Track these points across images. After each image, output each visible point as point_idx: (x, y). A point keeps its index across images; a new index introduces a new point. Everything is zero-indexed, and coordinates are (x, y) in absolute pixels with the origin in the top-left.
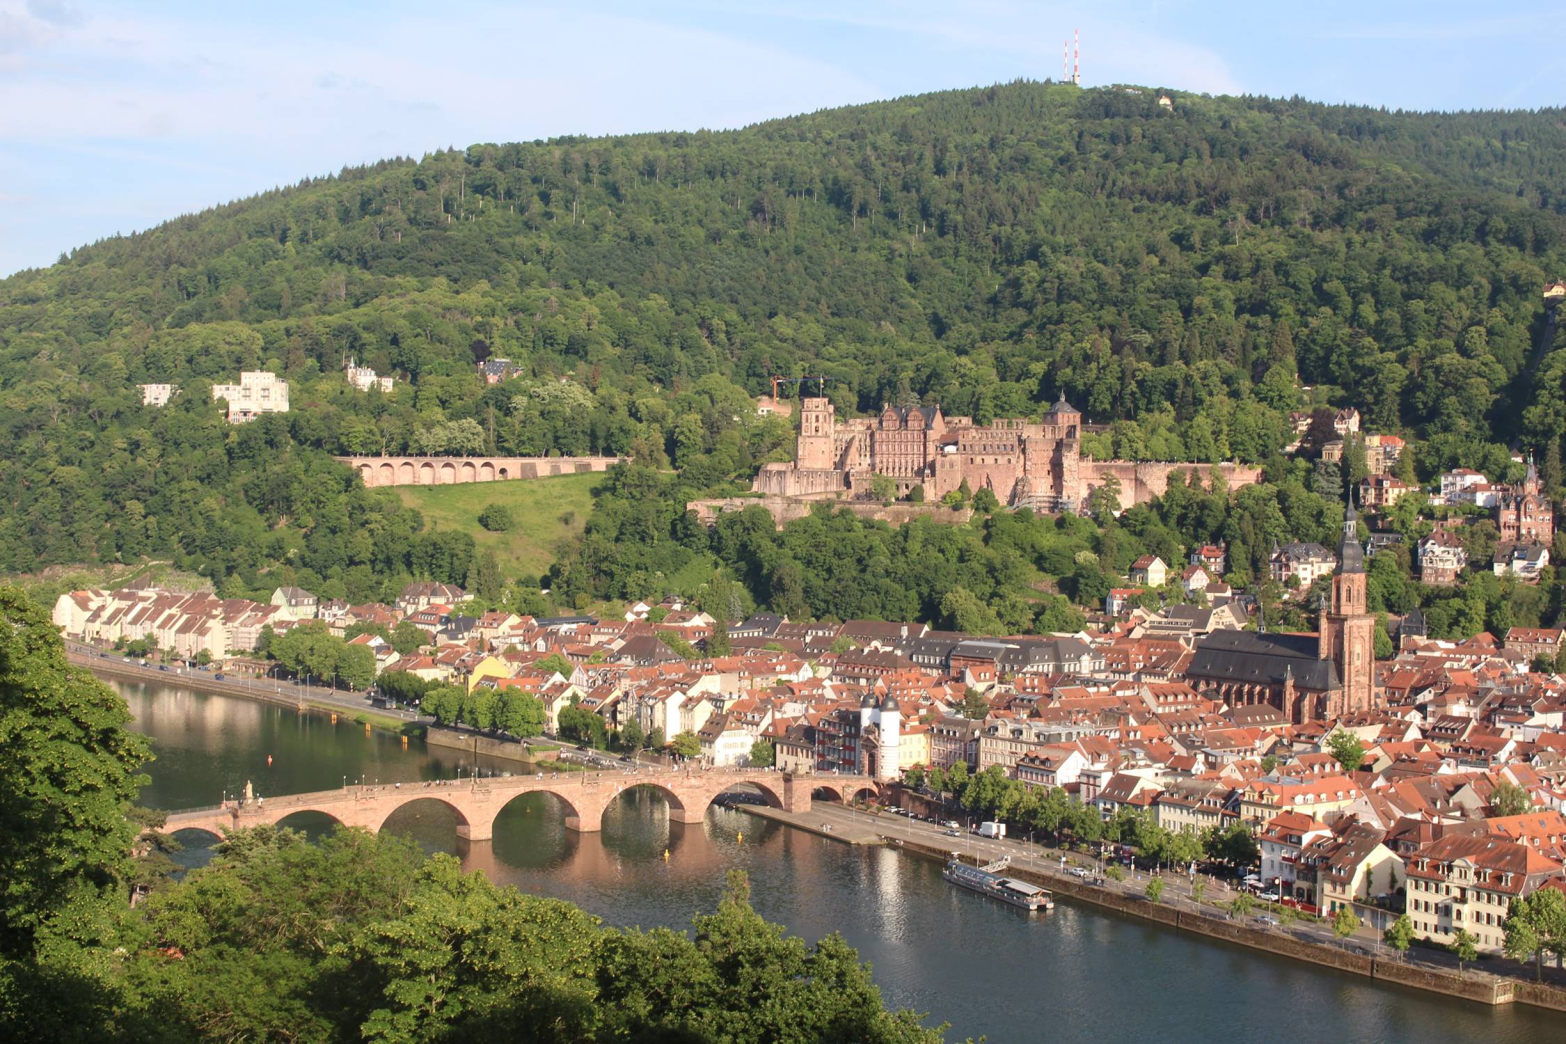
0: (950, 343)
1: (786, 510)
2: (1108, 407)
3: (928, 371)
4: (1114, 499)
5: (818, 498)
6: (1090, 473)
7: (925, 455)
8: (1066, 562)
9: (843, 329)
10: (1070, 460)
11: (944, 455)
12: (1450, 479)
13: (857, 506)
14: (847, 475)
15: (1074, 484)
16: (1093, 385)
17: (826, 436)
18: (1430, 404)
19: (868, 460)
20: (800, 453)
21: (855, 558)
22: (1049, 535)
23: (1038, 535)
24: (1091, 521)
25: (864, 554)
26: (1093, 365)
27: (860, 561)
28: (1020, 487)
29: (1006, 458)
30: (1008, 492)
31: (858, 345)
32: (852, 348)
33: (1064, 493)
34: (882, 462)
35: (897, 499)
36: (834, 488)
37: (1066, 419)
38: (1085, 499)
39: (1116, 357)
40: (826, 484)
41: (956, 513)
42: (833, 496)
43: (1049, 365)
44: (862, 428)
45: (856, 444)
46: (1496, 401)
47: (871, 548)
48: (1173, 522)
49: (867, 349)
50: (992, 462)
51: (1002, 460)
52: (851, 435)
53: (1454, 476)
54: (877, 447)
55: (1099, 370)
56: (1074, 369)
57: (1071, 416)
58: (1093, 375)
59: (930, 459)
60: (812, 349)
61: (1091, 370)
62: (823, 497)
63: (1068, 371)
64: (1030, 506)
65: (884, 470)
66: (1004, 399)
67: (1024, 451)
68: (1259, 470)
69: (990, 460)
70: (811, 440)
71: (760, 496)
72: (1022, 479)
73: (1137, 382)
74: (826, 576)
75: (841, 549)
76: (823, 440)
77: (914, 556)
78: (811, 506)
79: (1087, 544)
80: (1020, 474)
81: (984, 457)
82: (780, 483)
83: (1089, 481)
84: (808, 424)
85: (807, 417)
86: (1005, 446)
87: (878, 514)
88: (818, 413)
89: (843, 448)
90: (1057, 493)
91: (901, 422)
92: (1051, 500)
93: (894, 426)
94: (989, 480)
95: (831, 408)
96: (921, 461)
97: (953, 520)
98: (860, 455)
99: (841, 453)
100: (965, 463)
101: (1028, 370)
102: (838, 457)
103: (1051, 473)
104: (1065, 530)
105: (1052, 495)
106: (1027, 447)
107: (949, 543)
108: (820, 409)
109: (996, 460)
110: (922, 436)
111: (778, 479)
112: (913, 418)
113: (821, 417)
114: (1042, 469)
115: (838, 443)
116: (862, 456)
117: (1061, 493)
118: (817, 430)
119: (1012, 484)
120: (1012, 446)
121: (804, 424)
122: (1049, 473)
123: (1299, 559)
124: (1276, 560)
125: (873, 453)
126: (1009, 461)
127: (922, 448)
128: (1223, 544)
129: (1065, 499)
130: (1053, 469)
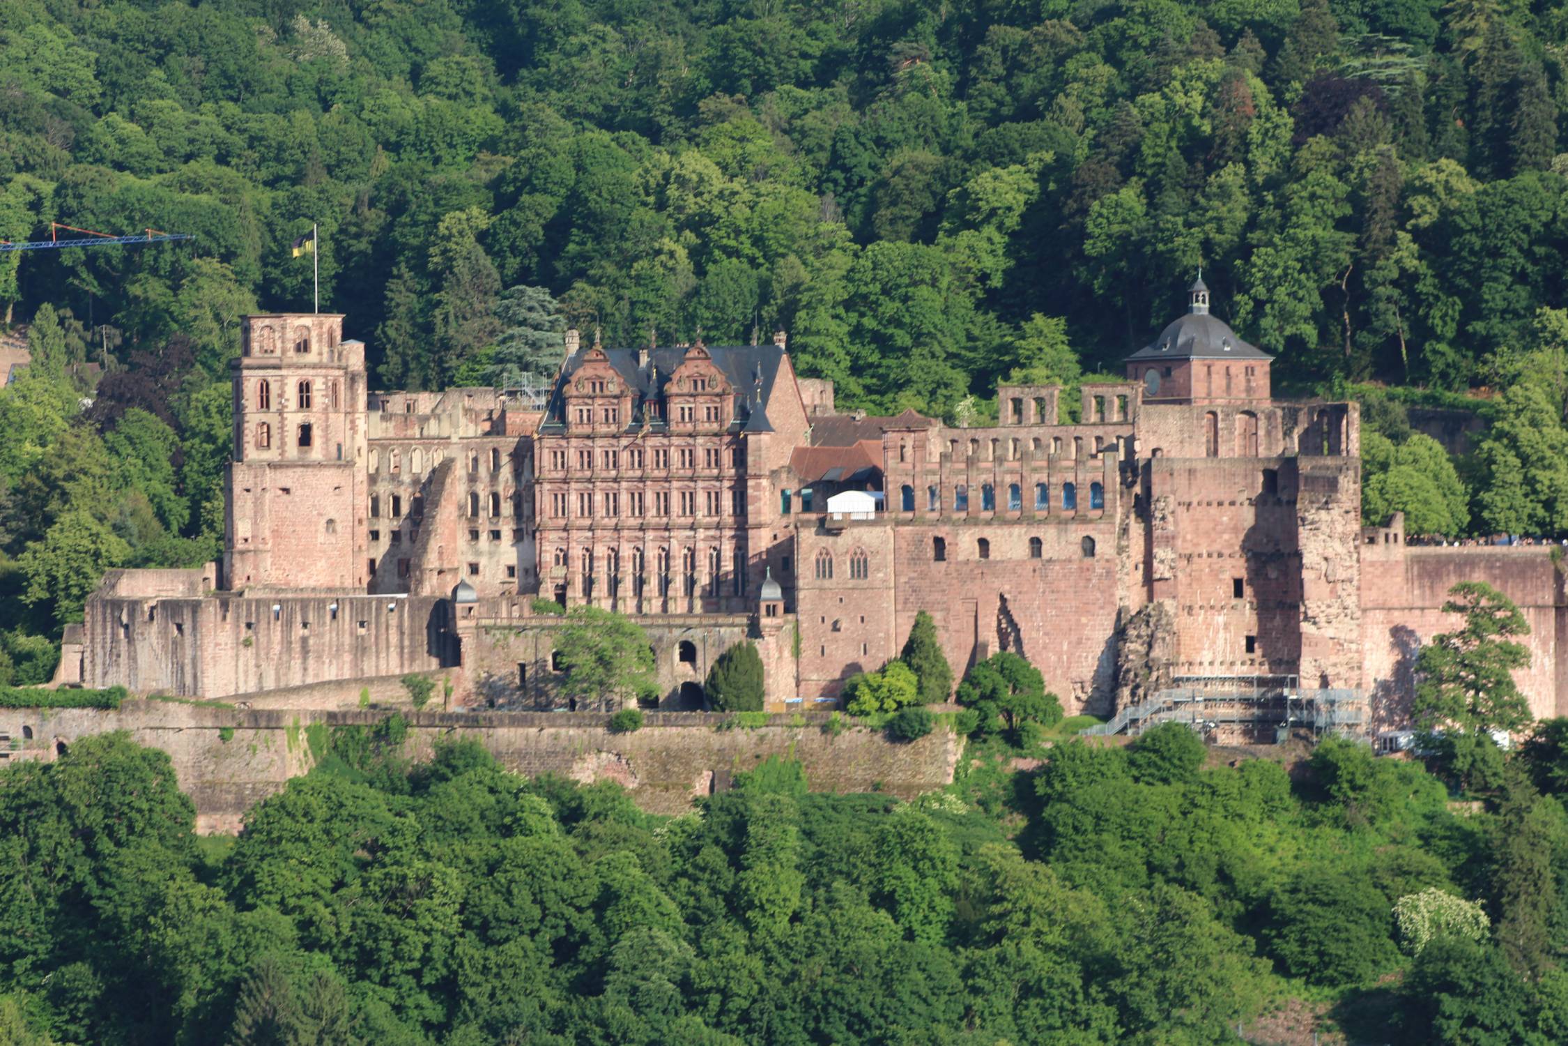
0: (579, 98)
1: (214, 754)
2: (1310, 332)
3: (546, 205)
4: (1504, 684)
5: (332, 703)
6: (1397, 588)
7: (741, 526)
8: (1360, 932)
9: (162, 51)
10: (1327, 538)
11: (827, 528)
14: (442, 612)
15: (1341, 629)
16: (1245, 250)
17: (341, 461)
19: (508, 553)
20: (243, 528)
21: (547, 936)
22: (1269, 831)
23: (1237, 829)
24: (1419, 770)
25: (585, 922)
26: (1231, 175)
27: (564, 950)
28: (1134, 648)
29: (1076, 534)
30: (1088, 664)
31: (231, 108)
32: (209, 122)
33: (1307, 667)
34: (564, 558)
35: (649, 702)
36: (391, 664)
37: (1218, 381)
38: (1384, 687)
39: (1319, 144)
40: (360, 649)
41: (903, 752)
42: (398, 696)
43: (1043, 176)
44: (471, 429)
45: (456, 489)
47: (608, 898)
49: (269, 124)
51: (1060, 543)
52: (438, 458)
54: (545, 499)
55: (1255, 190)
56: (1151, 191)
57: (1238, 367)
58: (1237, 209)
59: (761, 542)
60: (58, 127)
61: (1224, 193)
62: (351, 699)
63: (1130, 195)
64: (1181, 716)
65: (575, 594)
66: (890, 307)
67: (1143, 508)
69: (1009, 543)
70: (286, 478)
71: (104, 703)
72: (1143, 616)
74: (435, 1012)
75: (491, 902)
76: (331, 477)
77: (781, 926)
78: (312, 732)
79: (1433, 862)
80: (1132, 596)
81: (987, 533)
82: (175, 648)
83: (1399, 618)
84: (271, 418)
85: (265, 388)
86: (1070, 489)
87: (592, 762)
88: (307, 374)
89: (405, 508)
90: (1275, 663)
91: (639, 403)
92: (1254, 692)
93: (613, 417)
94: (1011, 622)
95: (355, 353)
96: (728, 550)
97: (897, 777)
98: (475, 535)
99: (395, 525)
100: (915, 560)
101: (964, 195)
102: (385, 542)
103: (1248, 591)
104: (1337, 810)
105: (1256, 673)
106: (1156, 491)
107: (904, 870)
108: (312, 357)
109: (1036, 543)
110: (727, 457)
111: (164, 633)
112: (687, 387)
113: (318, 386)
114: (1215, 574)
115: (384, 489)
116: (484, 537)
117: (1293, 664)
118: (305, 437)
119: (1102, 632)
120: (1099, 489)
121: (254, 418)
122: (1238, 591)
125: (527, 522)
126: (1089, 547)
127: (726, 502)
129: (1309, 689)
130: (1254, 574)
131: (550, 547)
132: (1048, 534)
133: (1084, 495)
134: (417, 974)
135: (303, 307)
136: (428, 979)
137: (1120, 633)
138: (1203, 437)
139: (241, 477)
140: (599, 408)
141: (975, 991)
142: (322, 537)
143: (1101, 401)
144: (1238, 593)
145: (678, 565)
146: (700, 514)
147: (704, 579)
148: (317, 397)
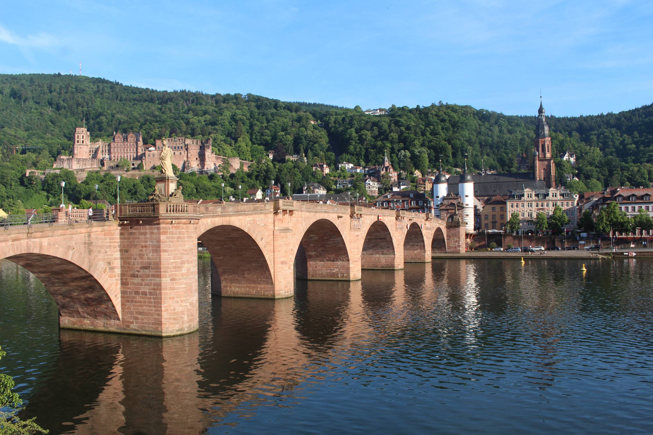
1: (76, 175)
5: (89, 170)
6: (214, 159)
7: (137, 152)
10: (208, 153)
11: (149, 151)
12: (343, 165)
13: (114, 172)
14: (101, 161)
15: (209, 163)
17: (87, 145)
19: (108, 156)
20: (76, 152)
21: (127, 190)
25: (132, 188)
28: (186, 164)
29: (179, 152)
30: (181, 167)
33: (205, 167)
34: (114, 156)
35: (132, 169)
36: (96, 166)
38: (213, 169)
40: (92, 165)
42: (97, 169)
45: (101, 149)
48: (254, 178)
52: (98, 146)
53: (345, 164)
54: (112, 150)
59: (139, 154)
62: (92, 169)
64: (192, 171)
67: (187, 149)
70: (81, 146)
72: (187, 161)
76: (86, 147)
78: (88, 172)
80: (186, 159)
82: (69, 164)
83: (215, 163)
84: (79, 140)
85: (78, 136)
86: (178, 147)
87: (124, 175)
88: (83, 135)
89: (93, 151)
90: (201, 167)
91: (124, 139)
92: (199, 170)
93: (121, 140)
95: (88, 133)
96: (135, 155)
98: (103, 154)
102: (91, 156)
103: (198, 159)
105: (199, 168)
106: (189, 148)
108: (84, 133)
110: (135, 145)
111: (67, 162)
112: (130, 137)
113: (85, 136)
114: (195, 157)
115: (91, 149)
117: (204, 167)
118: (83, 142)
119: (182, 163)
120: (182, 147)
121: (76, 140)
122: (197, 159)
123: (318, 188)
124: (306, 189)
125: (110, 153)
126: (181, 153)
127: (135, 150)
128: (279, 185)
129: (206, 169)
130: (199, 157)
131: (112, 155)
132: (176, 152)
133: (180, 148)
134: (111, 194)
135: (82, 127)
137: (185, 163)
138: (192, 142)
139: (75, 146)
140: (119, 139)
142: (86, 154)
143: (179, 139)
145: (129, 156)
146: (132, 151)
148: (85, 137)
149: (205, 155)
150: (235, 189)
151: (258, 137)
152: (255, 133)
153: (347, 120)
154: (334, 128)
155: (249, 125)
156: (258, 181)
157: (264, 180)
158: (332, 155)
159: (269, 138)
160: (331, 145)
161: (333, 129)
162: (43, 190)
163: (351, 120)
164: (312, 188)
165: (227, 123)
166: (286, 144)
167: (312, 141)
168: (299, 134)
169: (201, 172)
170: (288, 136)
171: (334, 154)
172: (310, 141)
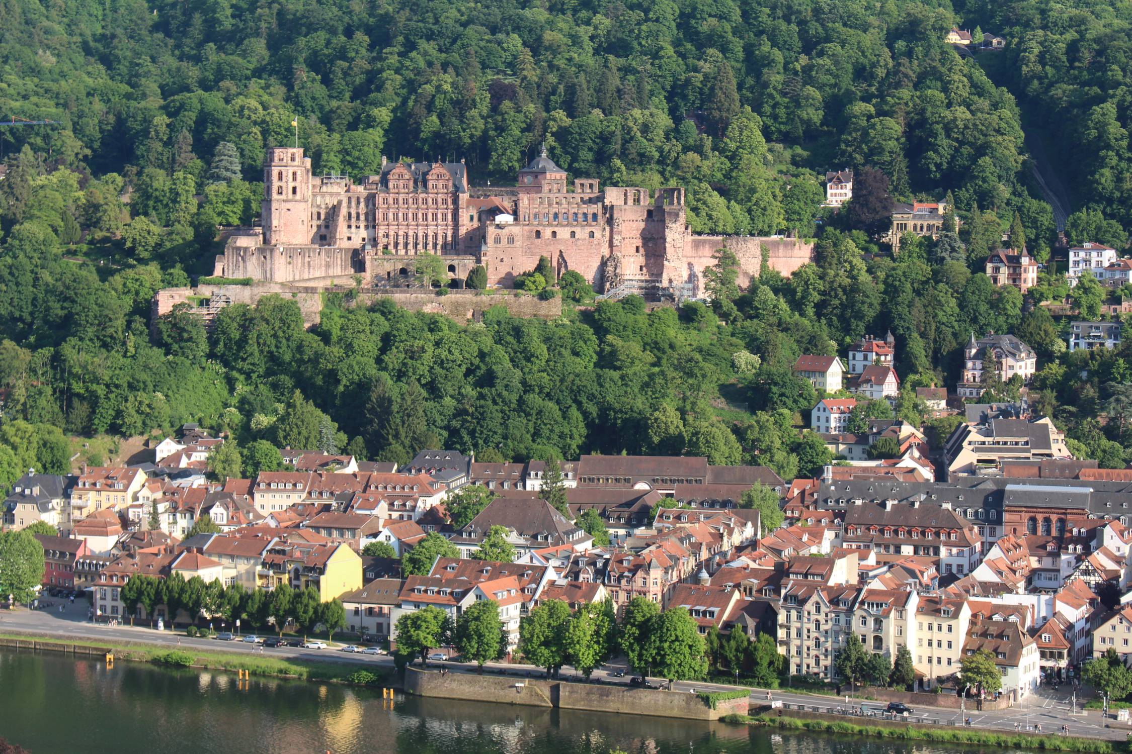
5: (325, 285)
6: (689, 250)
7: (456, 226)
8: (723, 365)
10: (674, 233)
11: (497, 226)
12: (1082, 254)
13: (397, 296)
15: (676, 264)
17: (306, 199)
18: (945, 166)
19: (363, 233)
20: (275, 223)
25: (477, 361)
28: (610, 269)
29: (588, 230)
33: (665, 276)
34: (387, 235)
38: (685, 282)
40: (328, 266)
41: (544, 304)
42: (349, 282)
45: (344, 211)
46: (1024, 163)
48: (810, 311)
50: (568, 235)
51: (582, 233)
52: (336, 199)
53: (1088, 251)
54: (379, 215)
59: (464, 231)
62: (329, 283)
64: (624, 293)
65: (391, 247)
67: (610, 221)
68: (812, 245)
69: (564, 233)
70: (289, 205)
72: (611, 258)
73: (553, 134)
76: (302, 205)
80: (606, 252)
81: (556, 229)
82: (263, 265)
83: (690, 260)
84: (283, 184)
85: (280, 174)
86: (585, 215)
87: (429, 306)
88: (295, 169)
89: (323, 217)
90: (652, 275)
91: (416, 182)
92: (644, 285)
93: (406, 186)
94: (563, 259)
95: (308, 162)
96: (450, 234)
97: (542, 312)
98: (349, 227)
99: (319, 223)
100: (529, 238)
101: (368, 116)
103: (641, 250)
104: (696, 324)
105: (643, 278)
106: (615, 216)
107: (581, 343)
108: (296, 163)
109: (573, 234)
110: (450, 201)
111: (258, 259)
112: (435, 177)
113: (299, 173)
114: (631, 244)
116: (353, 228)
117: (660, 274)
118: (294, 190)
119: (596, 264)
120: (595, 216)
121: (276, 184)
122: (637, 250)
123: (1014, 355)
124: (976, 357)
125: (372, 222)
126: (592, 235)
127: (450, 217)
128: (891, 338)
129: (665, 283)
130: (645, 245)
131: (381, 231)
132: (578, 230)
133: (590, 217)
134: (419, 380)
135: (292, 145)
136: (423, 382)
137: (604, 264)
138: (623, 197)
139: (274, 205)
140: (401, 183)
141: (626, 385)
142: (300, 226)
143: (582, 185)
144: (637, 251)
145: (430, 239)
146: (440, 221)
147: (440, 242)
148: (299, 178)
149: (664, 239)
150: (763, 358)
151: (782, 112)
152: (771, 96)
153: (1087, 56)
154: (1040, 79)
155: (741, 55)
156: (823, 321)
157: (842, 318)
158: (1043, 211)
159: (816, 116)
160: (1033, 157)
161: (1036, 82)
162: (211, 355)
163: (1099, 53)
164: (993, 354)
165: (670, 50)
166: (880, 150)
167: (971, 144)
168: (924, 110)
169: (652, 293)
170: (890, 122)
171: (1049, 208)
172: (961, 143)
